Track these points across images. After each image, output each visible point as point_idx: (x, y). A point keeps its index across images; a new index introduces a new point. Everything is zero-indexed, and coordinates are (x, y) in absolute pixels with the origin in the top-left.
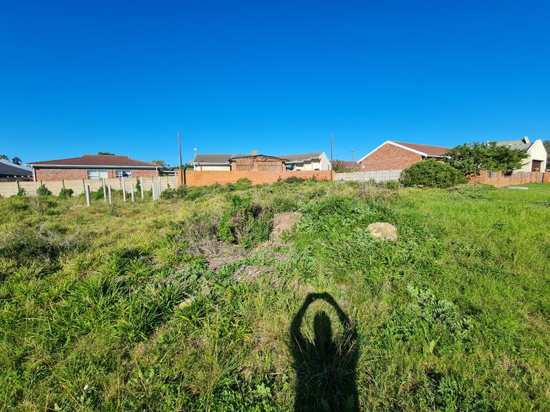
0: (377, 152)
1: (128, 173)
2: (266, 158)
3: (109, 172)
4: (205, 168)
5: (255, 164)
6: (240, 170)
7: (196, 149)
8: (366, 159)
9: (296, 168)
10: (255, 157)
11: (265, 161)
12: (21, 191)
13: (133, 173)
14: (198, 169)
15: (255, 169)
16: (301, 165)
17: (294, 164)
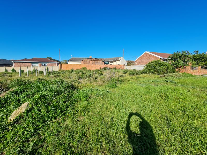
0: (141, 57)
1: (46, 65)
2: (95, 59)
3: (39, 64)
4: (72, 63)
5: (91, 62)
6: (84, 64)
7: (72, 56)
8: (137, 60)
9: (110, 63)
10: (91, 59)
11: (95, 60)
12: (6, 70)
13: (48, 65)
14: (70, 63)
15: (91, 64)
16: (112, 62)
17: (109, 62)
